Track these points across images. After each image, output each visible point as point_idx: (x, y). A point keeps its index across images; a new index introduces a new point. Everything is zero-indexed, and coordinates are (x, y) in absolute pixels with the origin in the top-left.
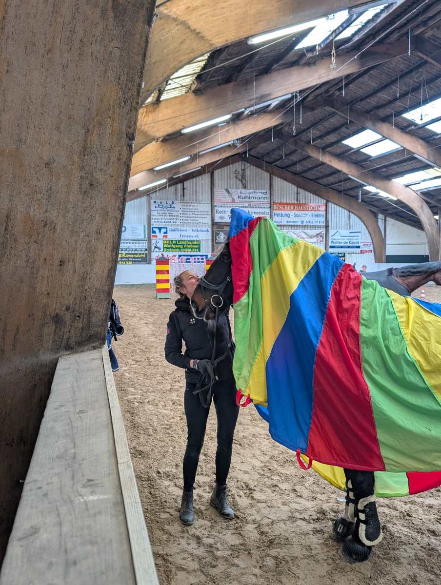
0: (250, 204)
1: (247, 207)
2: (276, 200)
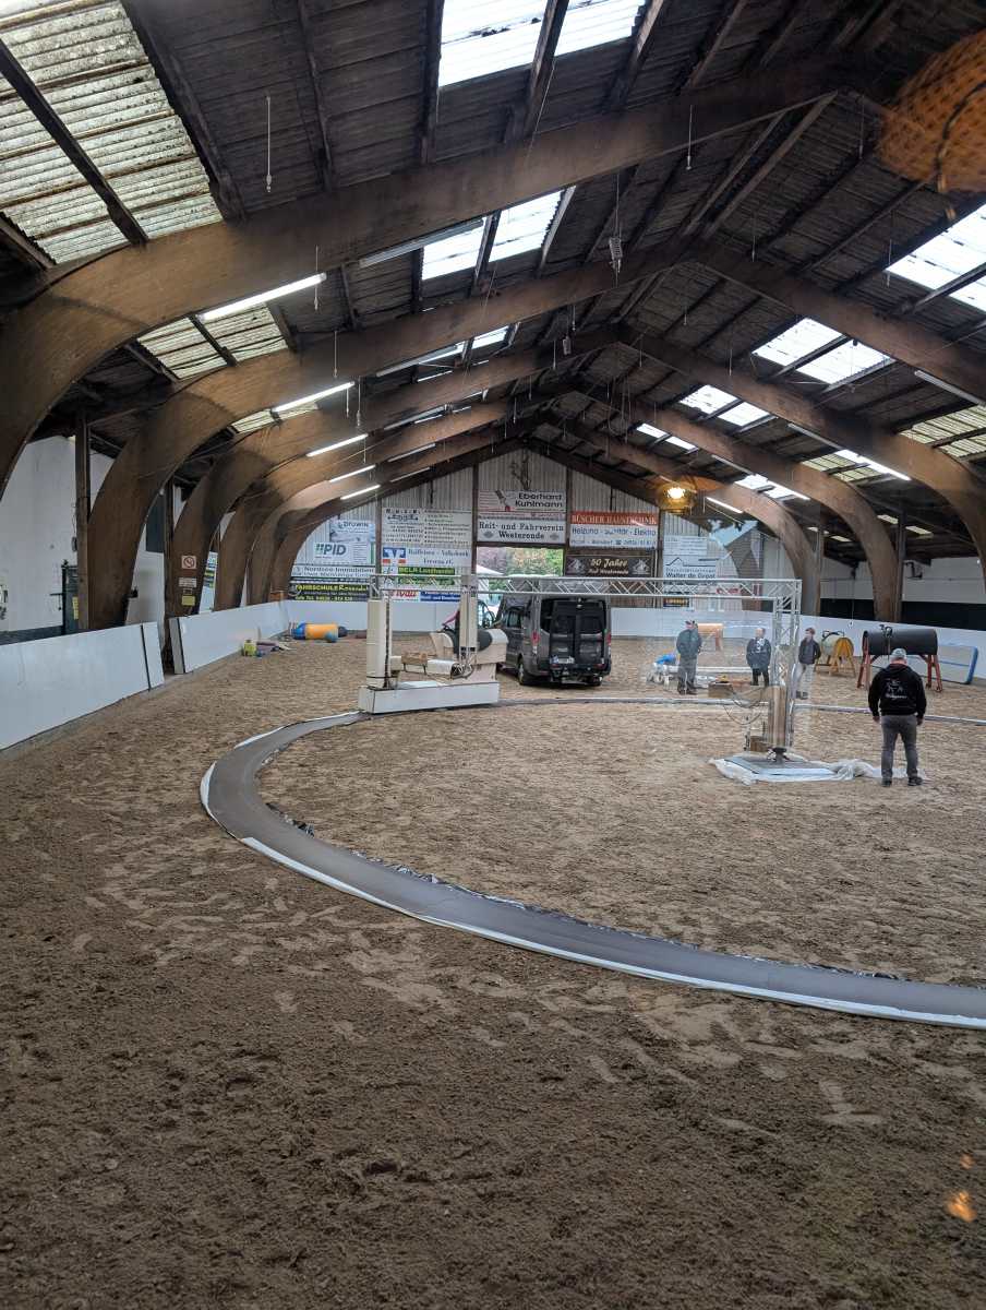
0: (533, 515)
1: (530, 519)
2: (576, 508)
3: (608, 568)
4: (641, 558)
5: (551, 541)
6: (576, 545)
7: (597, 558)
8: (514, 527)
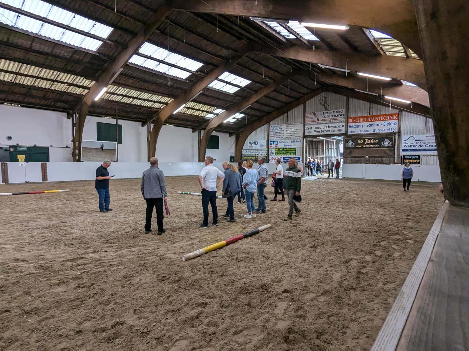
0: (330, 121)
1: (328, 123)
2: (351, 115)
3: (367, 144)
4: (386, 138)
5: (338, 133)
6: (351, 133)
7: (361, 139)
8: (321, 128)
